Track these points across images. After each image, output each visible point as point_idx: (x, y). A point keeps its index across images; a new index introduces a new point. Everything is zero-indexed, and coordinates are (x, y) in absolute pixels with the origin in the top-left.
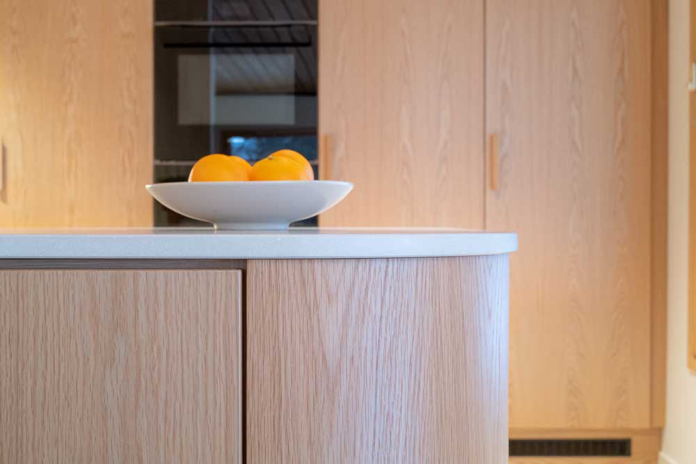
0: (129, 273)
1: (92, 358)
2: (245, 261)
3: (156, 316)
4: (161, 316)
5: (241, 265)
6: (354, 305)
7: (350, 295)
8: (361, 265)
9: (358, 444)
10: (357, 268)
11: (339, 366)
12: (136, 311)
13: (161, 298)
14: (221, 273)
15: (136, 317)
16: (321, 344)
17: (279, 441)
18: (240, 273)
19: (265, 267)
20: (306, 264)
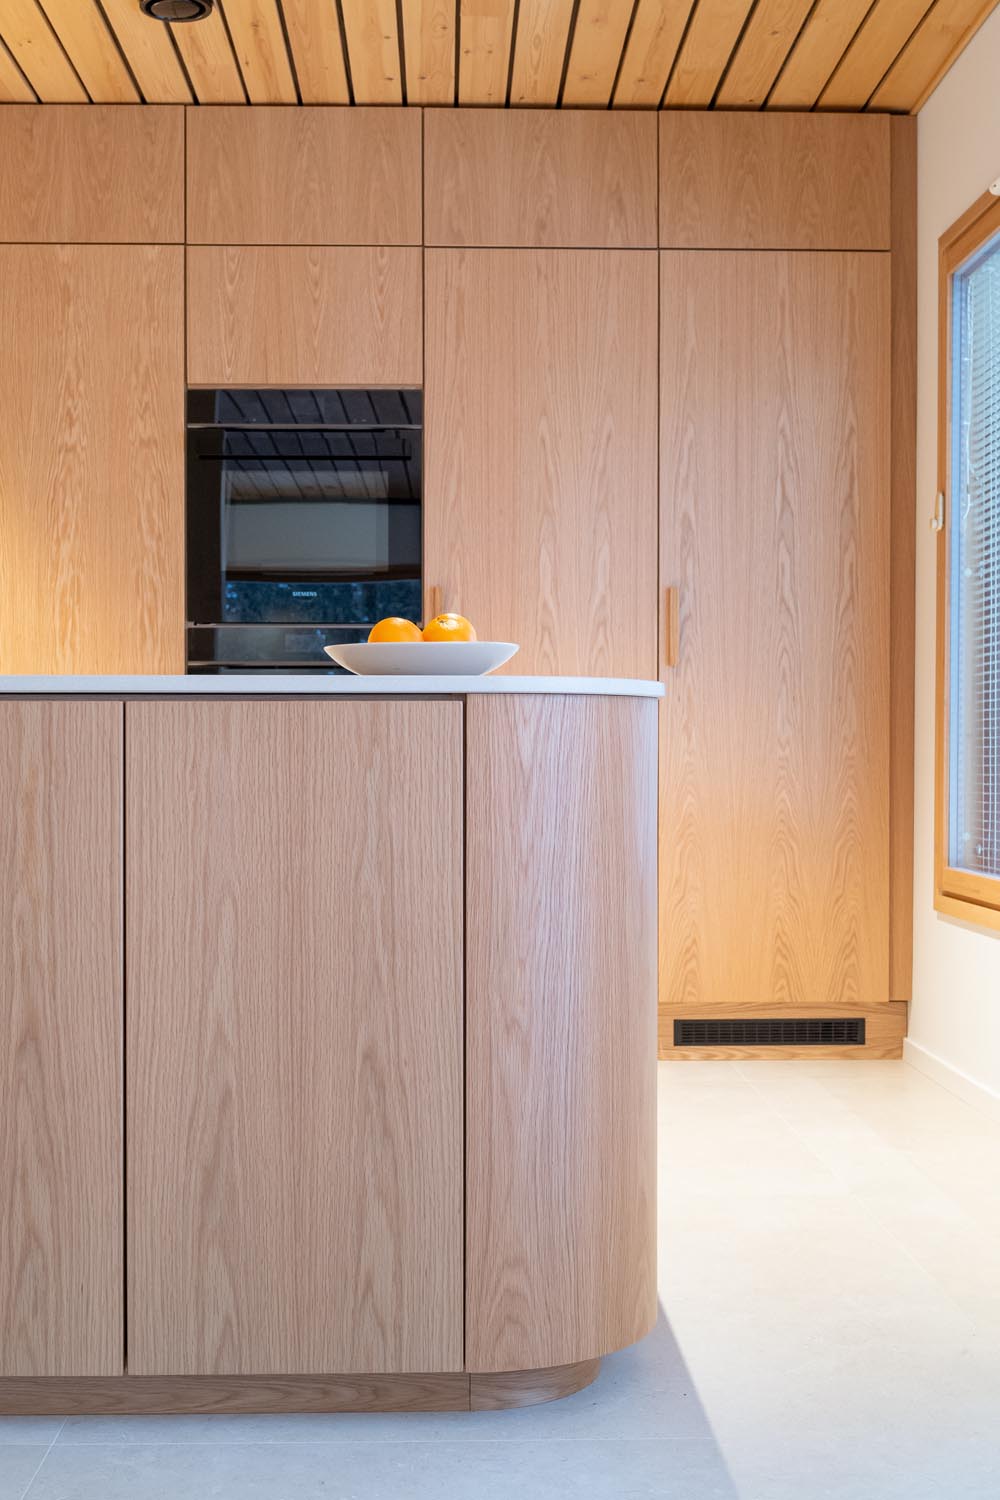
0: (384, 703)
1: (357, 764)
2: (465, 694)
3: (402, 734)
4: (406, 734)
5: (462, 697)
6: (542, 727)
7: (539, 720)
8: (547, 698)
9: (544, 825)
10: (544, 700)
11: (532, 769)
12: (388, 729)
13: (406, 719)
14: (449, 704)
15: (388, 735)
16: (519, 754)
17: (490, 822)
18: (461, 703)
19: (479, 699)
20: (508, 697)
